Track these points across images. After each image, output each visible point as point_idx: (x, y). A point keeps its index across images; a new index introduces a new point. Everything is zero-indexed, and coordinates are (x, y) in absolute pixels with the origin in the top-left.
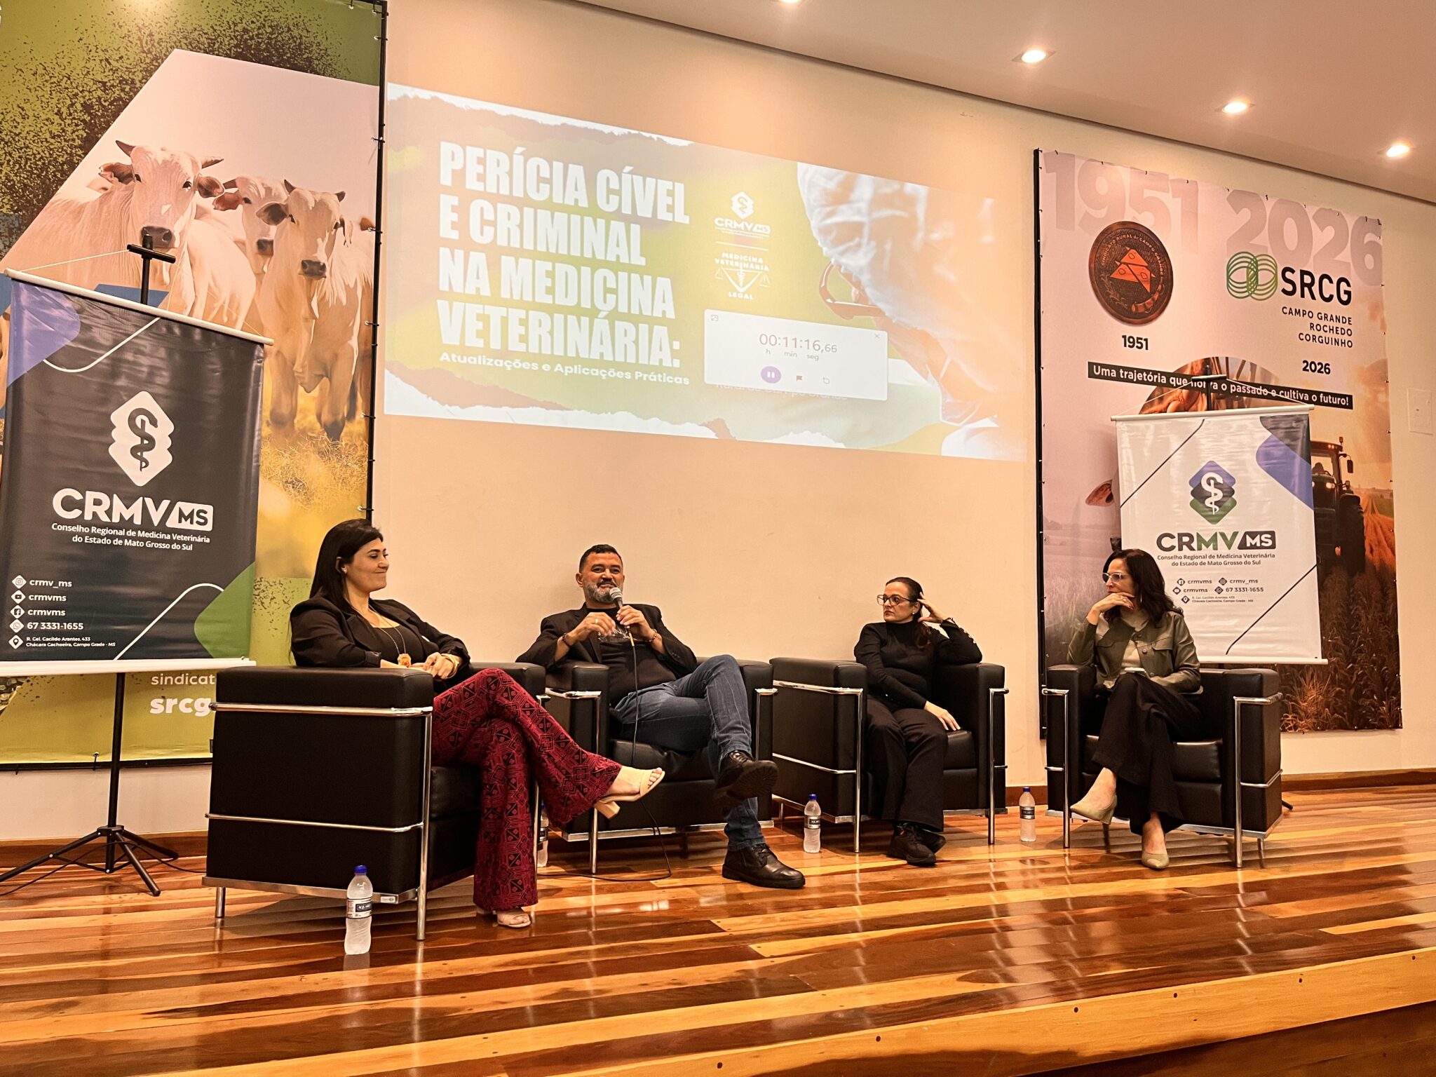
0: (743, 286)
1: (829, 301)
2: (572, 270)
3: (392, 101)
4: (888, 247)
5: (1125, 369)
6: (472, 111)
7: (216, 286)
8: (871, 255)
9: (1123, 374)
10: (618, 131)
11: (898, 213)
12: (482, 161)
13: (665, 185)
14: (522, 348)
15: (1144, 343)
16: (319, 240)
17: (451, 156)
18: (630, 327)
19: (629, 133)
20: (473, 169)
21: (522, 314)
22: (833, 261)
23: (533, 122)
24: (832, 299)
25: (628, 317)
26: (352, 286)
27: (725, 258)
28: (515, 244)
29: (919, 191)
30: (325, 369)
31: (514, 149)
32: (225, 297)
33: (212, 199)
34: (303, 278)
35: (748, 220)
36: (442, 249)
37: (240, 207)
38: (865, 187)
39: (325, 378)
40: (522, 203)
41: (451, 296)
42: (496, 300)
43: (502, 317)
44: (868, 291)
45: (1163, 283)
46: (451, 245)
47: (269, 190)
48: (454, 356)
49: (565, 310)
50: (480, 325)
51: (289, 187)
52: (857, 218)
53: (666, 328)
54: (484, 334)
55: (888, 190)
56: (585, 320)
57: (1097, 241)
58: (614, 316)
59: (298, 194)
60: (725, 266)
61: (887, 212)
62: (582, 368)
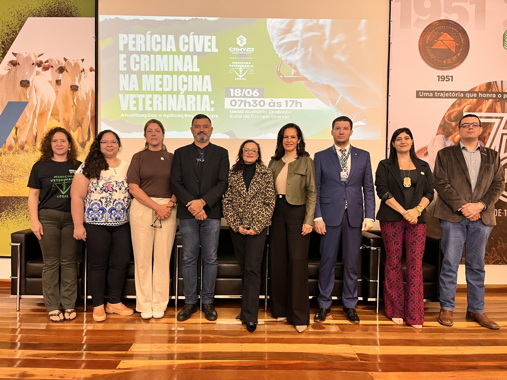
0: (242, 74)
1: (281, 76)
2: (169, 77)
3: (101, 22)
4: (310, 49)
5: (438, 92)
6: (130, 20)
7: (43, 98)
8: (302, 54)
9: (437, 95)
10: (187, 18)
11: (315, 33)
12: (134, 39)
13: (207, 37)
14: (150, 109)
15: (450, 78)
16: (76, 77)
17: (123, 39)
18: (193, 97)
19: (192, 18)
20: (131, 43)
21: (150, 96)
22: (283, 59)
23: (154, 21)
24: (283, 76)
25: (192, 93)
26: (88, 92)
27: (234, 64)
28: (148, 69)
29: (326, 22)
30: (79, 124)
31: (147, 32)
32: (46, 101)
33: (41, 68)
34: (71, 92)
35: (244, 47)
36: (120, 75)
37: (50, 69)
38: (300, 24)
39: (79, 127)
40: (149, 53)
41: (125, 92)
42: (141, 92)
43: (143, 98)
44: (300, 70)
45: (463, 47)
46: (124, 73)
47: (59, 62)
48: (125, 114)
49: (167, 93)
50: (135, 102)
51: (65, 60)
52: (295, 39)
53: (208, 96)
54: (136, 105)
55: (311, 24)
56: (175, 96)
57: (424, 31)
58: (187, 93)
59: (68, 62)
60: (233, 67)
61: (310, 34)
62: (174, 114)
